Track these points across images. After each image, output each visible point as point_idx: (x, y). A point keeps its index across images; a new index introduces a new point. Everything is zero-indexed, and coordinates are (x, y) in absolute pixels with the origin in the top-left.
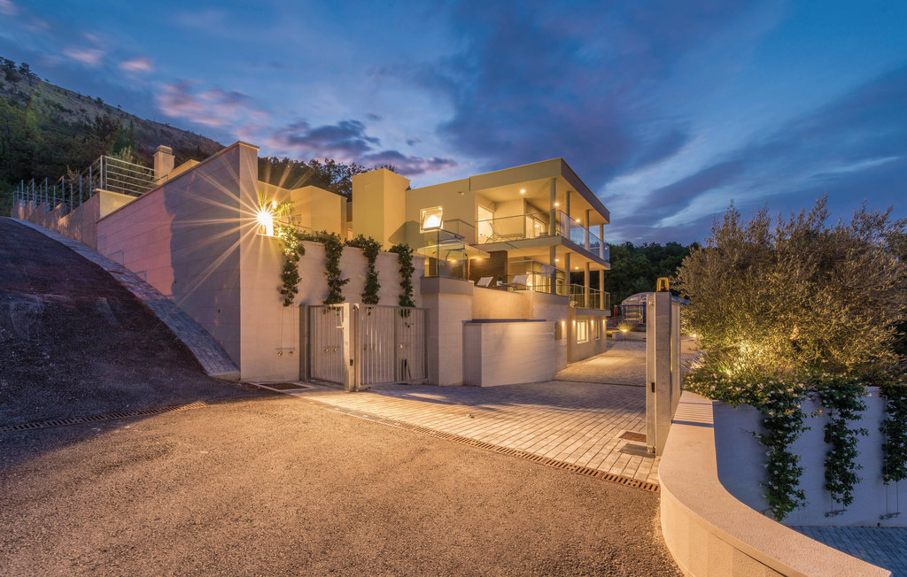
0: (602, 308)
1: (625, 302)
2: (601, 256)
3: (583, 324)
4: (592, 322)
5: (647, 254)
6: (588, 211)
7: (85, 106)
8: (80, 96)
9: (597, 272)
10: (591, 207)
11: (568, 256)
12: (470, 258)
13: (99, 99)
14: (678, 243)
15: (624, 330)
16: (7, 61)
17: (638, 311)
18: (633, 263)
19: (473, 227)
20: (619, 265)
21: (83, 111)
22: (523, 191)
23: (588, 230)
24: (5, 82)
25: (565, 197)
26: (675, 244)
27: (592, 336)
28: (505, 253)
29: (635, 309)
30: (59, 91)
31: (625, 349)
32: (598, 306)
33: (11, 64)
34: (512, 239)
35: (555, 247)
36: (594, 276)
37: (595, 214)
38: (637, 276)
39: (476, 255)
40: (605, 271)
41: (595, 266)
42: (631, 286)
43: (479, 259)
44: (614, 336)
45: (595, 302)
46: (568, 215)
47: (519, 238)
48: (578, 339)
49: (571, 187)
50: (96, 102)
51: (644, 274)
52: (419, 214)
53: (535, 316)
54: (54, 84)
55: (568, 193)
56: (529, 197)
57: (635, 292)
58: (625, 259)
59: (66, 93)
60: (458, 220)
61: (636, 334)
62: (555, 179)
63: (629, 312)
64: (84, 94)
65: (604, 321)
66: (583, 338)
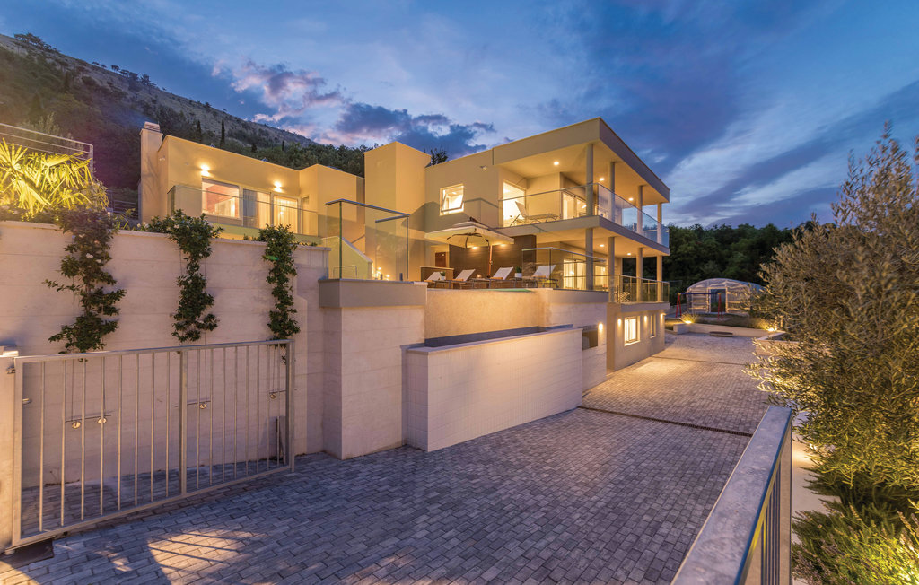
0: (659, 300)
1: (690, 289)
2: (659, 241)
3: (633, 321)
4: (646, 318)
5: (716, 237)
6: (641, 187)
7: (194, 111)
8: (191, 101)
9: (655, 258)
10: (643, 182)
11: (612, 241)
12: (492, 244)
13: (207, 104)
14: (751, 225)
15: (688, 321)
16: (131, 74)
17: (705, 299)
18: (701, 245)
19: (497, 207)
20: (686, 249)
21: (193, 114)
22: (556, 163)
23: (641, 210)
24: (128, 92)
25: (609, 168)
26: (747, 226)
27: (646, 334)
28: (533, 238)
29: (702, 296)
30: (174, 98)
31: (688, 346)
32: (654, 298)
33: (134, 76)
34: (542, 221)
35: (591, 229)
36: (649, 263)
37: (650, 191)
38: (706, 260)
39: (499, 240)
40: (663, 257)
41: (649, 252)
42: (698, 271)
43: (503, 245)
44: (676, 330)
45: (650, 295)
46: (613, 191)
47: (550, 220)
48: (626, 339)
49: (615, 157)
50: (204, 107)
51: (713, 258)
52: (438, 194)
53: (553, 322)
54: (170, 92)
55: (613, 164)
56: (566, 170)
57: (703, 278)
58: (693, 242)
59: (179, 99)
60: (480, 199)
61: (701, 326)
62: (592, 145)
63: (695, 299)
64: (195, 100)
65: (662, 316)
66: (633, 337)
